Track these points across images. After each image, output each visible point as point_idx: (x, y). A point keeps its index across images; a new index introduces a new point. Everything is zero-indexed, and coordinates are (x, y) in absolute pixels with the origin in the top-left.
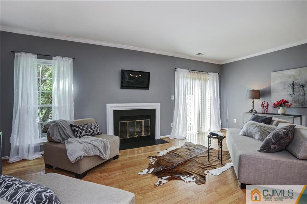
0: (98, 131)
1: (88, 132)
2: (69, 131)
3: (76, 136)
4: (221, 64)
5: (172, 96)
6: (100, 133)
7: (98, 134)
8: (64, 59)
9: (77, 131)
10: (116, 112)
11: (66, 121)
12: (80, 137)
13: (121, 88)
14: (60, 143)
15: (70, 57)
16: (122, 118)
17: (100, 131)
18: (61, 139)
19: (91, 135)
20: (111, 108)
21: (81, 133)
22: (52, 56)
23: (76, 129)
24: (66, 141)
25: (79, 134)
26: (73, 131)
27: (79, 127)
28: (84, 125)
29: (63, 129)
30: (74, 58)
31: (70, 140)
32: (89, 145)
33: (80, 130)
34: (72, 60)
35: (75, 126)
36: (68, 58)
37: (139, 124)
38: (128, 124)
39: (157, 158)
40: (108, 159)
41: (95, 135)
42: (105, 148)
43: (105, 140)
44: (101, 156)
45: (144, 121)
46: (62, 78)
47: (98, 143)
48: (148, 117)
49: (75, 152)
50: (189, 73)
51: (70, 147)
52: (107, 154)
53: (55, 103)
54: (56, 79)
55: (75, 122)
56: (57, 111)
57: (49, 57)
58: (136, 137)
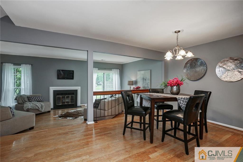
0: (41, 100)
1: (35, 100)
2: (26, 99)
3: (29, 101)
4: (122, 64)
6: (42, 101)
7: (41, 101)
8: (27, 65)
9: (30, 99)
11: (25, 95)
12: (31, 102)
13: (57, 79)
14: (22, 104)
15: (30, 64)
16: (58, 94)
17: (42, 100)
18: (22, 102)
19: (37, 101)
21: (32, 100)
22: (21, 64)
23: (30, 98)
24: (24, 103)
25: (31, 100)
27: (31, 98)
28: (36, 97)
29: (24, 99)
30: (32, 65)
31: (26, 103)
32: (33, 105)
35: (29, 97)
36: (29, 65)
37: (67, 97)
38: (61, 97)
39: (67, 112)
40: (43, 111)
41: (39, 101)
42: (42, 107)
43: (42, 103)
44: (39, 110)
45: (71, 96)
46: (26, 75)
47: (38, 104)
48: (73, 94)
49: (26, 107)
50: (99, 70)
51: (25, 105)
52: (42, 109)
53: (22, 86)
54: (23, 75)
55: (30, 96)
56: (23, 90)
57: (19, 65)
58: (66, 104)
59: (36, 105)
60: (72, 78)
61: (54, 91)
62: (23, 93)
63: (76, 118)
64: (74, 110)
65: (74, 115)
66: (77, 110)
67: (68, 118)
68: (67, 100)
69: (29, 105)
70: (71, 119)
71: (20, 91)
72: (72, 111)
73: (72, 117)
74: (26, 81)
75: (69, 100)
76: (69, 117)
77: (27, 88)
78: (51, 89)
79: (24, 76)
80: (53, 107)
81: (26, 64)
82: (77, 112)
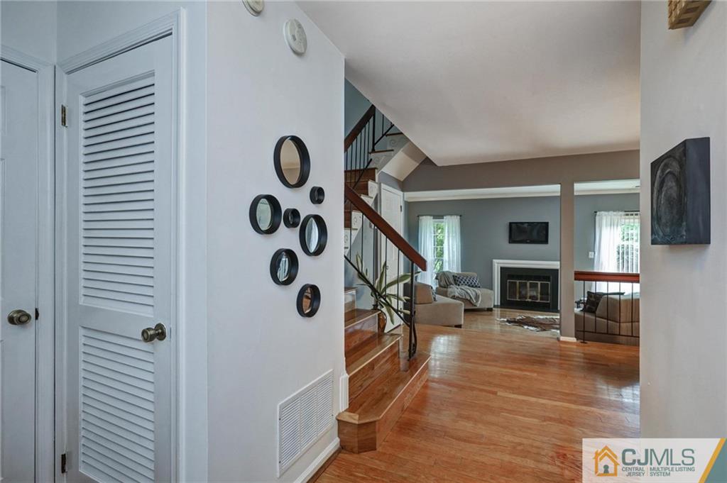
0: (476, 284)
1: (466, 283)
2: (451, 280)
3: (456, 284)
5: (590, 253)
6: (478, 286)
7: (476, 286)
8: (453, 217)
10: (503, 269)
11: (450, 272)
13: (510, 242)
14: (445, 288)
15: (457, 215)
16: (511, 277)
17: (478, 284)
18: (446, 285)
19: (469, 286)
20: (498, 264)
21: (460, 282)
22: (443, 216)
23: (457, 279)
24: (449, 286)
25: (458, 283)
26: (455, 280)
27: (459, 278)
28: (467, 277)
29: (448, 278)
30: (461, 216)
31: (451, 286)
32: (463, 291)
33: (460, 280)
34: (459, 217)
35: (456, 277)
36: (456, 217)
37: (534, 286)
38: (518, 284)
39: (528, 318)
40: (479, 305)
41: (472, 286)
42: (477, 297)
43: (477, 290)
44: (471, 303)
45: (541, 284)
46: (451, 235)
47: (471, 292)
48: (547, 279)
49: (451, 292)
50: (627, 217)
51: (449, 290)
52: (477, 301)
53: (446, 257)
54: (446, 235)
55: (458, 274)
56: (447, 264)
57: (441, 217)
58: (530, 300)
59: (467, 293)
60: (544, 240)
61: (501, 268)
62: (446, 269)
63: (544, 330)
64: (545, 317)
65: (541, 324)
66: (554, 317)
67: (526, 327)
68: (531, 293)
69: (455, 290)
70: (532, 330)
71: (442, 266)
72: (540, 316)
73: (536, 327)
74: (451, 248)
75: (537, 293)
76: (529, 325)
77: (453, 261)
78: (496, 265)
79: (448, 237)
80: (499, 304)
81: (451, 215)
82: (550, 321)
